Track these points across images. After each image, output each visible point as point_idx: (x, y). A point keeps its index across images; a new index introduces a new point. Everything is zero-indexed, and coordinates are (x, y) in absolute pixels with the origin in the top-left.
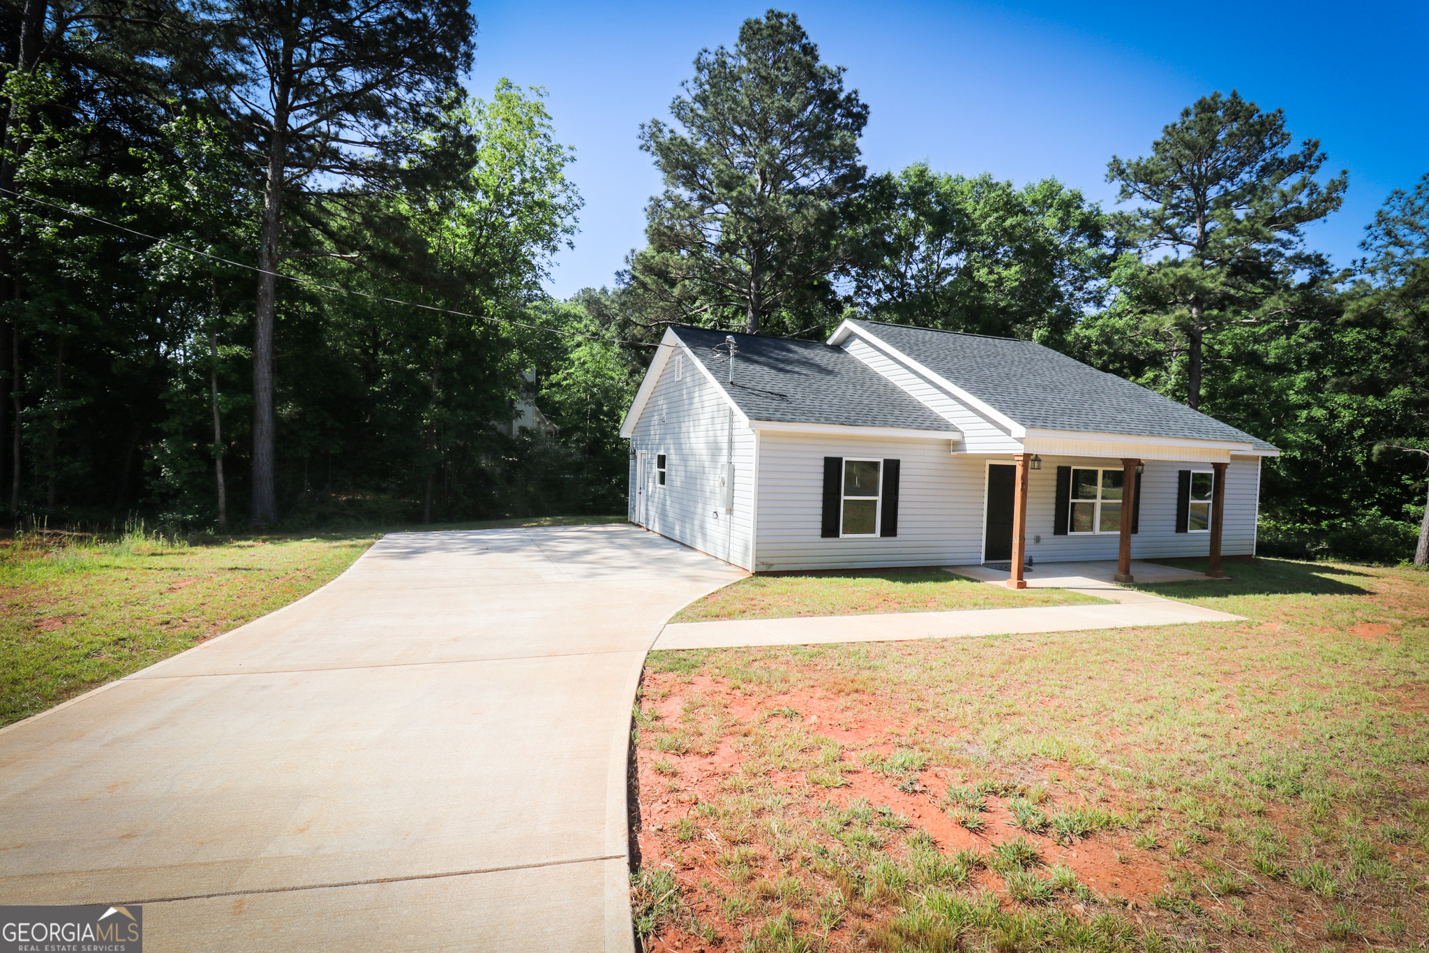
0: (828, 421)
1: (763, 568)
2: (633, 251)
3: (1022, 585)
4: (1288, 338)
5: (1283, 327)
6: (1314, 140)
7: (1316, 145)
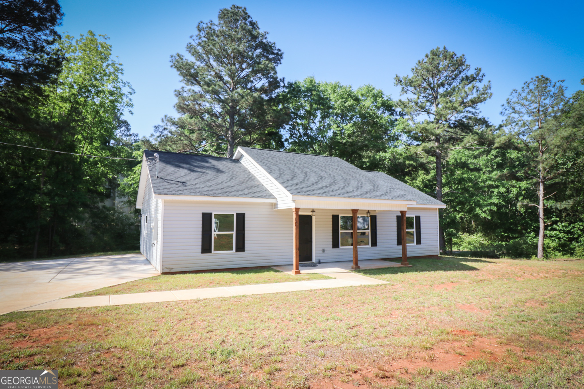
0: (202, 194)
1: (167, 271)
2: (166, 116)
3: (298, 272)
4: (487, 156)
5: (484, 152)
6: (479, 68)
7: (480, 70)
